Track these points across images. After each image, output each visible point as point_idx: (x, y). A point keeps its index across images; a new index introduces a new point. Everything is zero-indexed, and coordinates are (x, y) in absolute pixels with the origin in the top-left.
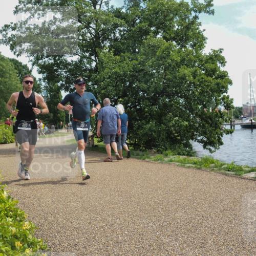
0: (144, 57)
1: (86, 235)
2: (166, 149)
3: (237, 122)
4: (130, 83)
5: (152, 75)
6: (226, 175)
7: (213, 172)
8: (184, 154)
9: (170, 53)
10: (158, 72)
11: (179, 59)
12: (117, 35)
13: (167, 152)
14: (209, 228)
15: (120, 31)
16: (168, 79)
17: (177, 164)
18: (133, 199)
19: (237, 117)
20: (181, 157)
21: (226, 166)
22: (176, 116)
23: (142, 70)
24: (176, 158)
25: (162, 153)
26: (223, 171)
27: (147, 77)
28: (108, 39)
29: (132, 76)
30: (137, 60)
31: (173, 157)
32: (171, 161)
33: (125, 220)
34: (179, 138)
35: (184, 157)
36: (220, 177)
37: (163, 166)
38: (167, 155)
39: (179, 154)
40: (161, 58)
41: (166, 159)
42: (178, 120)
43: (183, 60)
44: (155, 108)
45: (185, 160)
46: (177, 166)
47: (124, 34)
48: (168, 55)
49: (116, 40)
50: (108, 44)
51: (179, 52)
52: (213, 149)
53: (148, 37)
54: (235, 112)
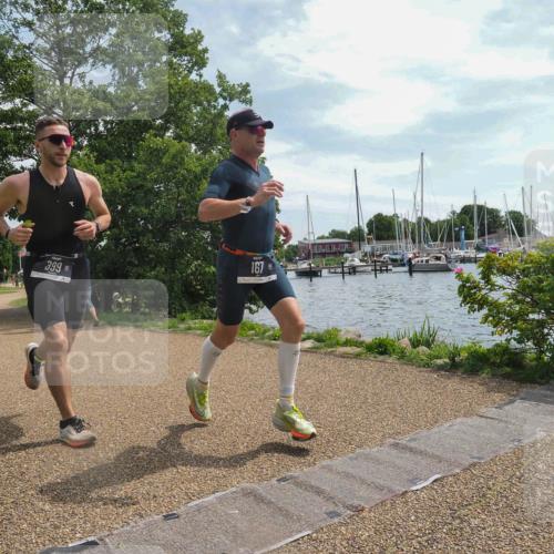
0: (144, 166)
1: (42, 456)
2: (184, 311)
3: (291, 266)
4: (123, 207)
5: (158, 194)
6: (271, 346)
7: (251, 344)
8: (210, 318)
9: (183, 159)
10: (166, 189)
11: (198, 170)
12: (101, 128)
13: (184, 315)
14: (240, 426)
15: (106, 122)
16: (183, 202)
17: (199, 332)
18: (125, 391)
19: (290, 260)
20: (205, 321)
21: (271, 333)
22: (198, 259)
23: (142, 186)
24: (197, 323)
25: (175, 317)
26: (266, 341)
27: (151, 197)
28: (86, 133)
29: (126, 195)
30: (133, 171)
31: (191, 323)
32: (189, 329)
33: (111, 426)
34: (202, 292)
35: (209, 321)
36: (262, 350)
37: (177, 336)
38: (183, 320)
39: (204, 318)
40: (171, 168)
41: (182, 326)
42: (200, 265)
43: (205, 171)
44: (165, 246)
45: (210, 326)
46: (199, 335)
47: (112, 128)
48: (182, 162)
49: (98, 135)
50: (86, 143)
51: (198, 159)
52: (254, 307)
53: (148, 135)
54: (287, 251)
